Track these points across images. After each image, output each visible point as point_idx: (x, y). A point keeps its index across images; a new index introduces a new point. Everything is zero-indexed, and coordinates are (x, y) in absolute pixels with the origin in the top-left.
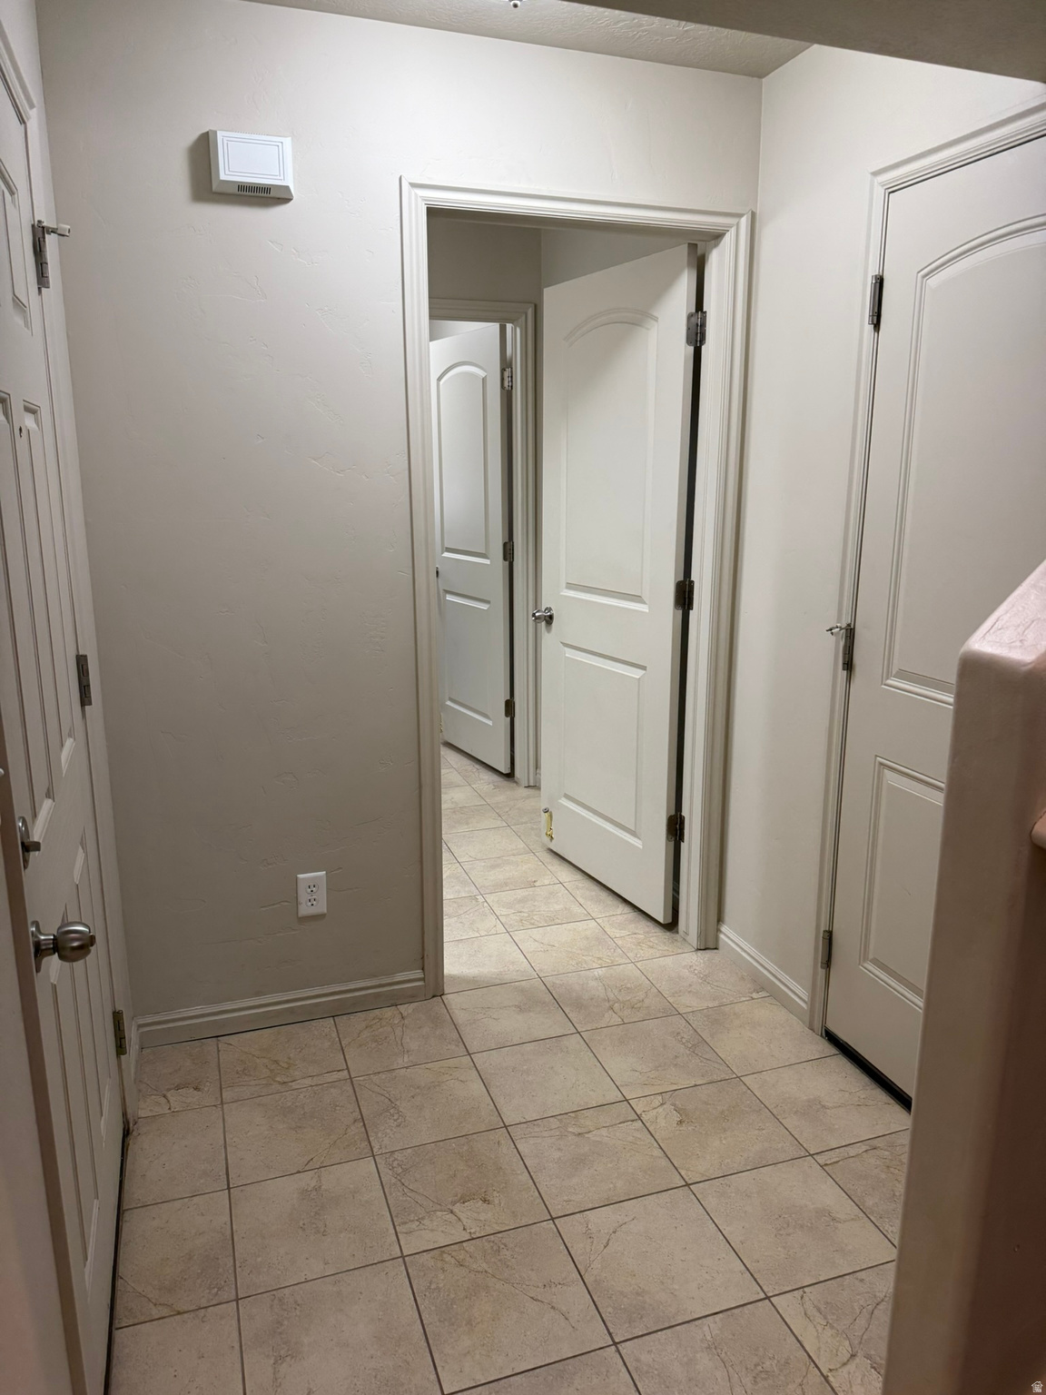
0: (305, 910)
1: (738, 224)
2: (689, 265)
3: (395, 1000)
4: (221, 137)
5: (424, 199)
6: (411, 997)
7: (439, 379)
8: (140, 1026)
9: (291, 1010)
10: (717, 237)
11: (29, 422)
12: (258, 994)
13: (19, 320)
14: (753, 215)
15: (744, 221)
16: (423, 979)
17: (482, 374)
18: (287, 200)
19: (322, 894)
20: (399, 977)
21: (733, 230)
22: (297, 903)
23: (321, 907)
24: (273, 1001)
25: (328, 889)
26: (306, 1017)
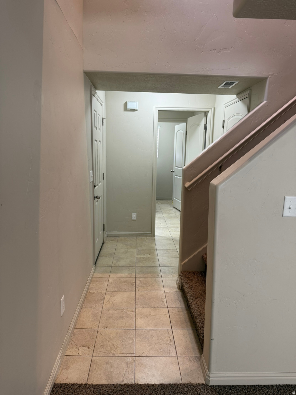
0: (133, 219)
1: (211, 110)
2: (205, 116)
3: (146, 236)
4: (128, 103)
5: (157, 109)
6: (149, 236)
7: (177, 133)
8: (107, 233)
9: (130, 235)
10: (208, 112)
11: (99, 143)
12: (125, 231)
13: (99, 131)
14: (214, 108)
15: (213, 109)
16: (151, 234)
17: (183, 132)
18: (137, 110)
19: (136, 216)
20: (147, 233)
21: (211, 111)
22: (132, 217)
23: (135, 219)
24: (127, 233)
25: (137, 216)
26: (132, 236)
